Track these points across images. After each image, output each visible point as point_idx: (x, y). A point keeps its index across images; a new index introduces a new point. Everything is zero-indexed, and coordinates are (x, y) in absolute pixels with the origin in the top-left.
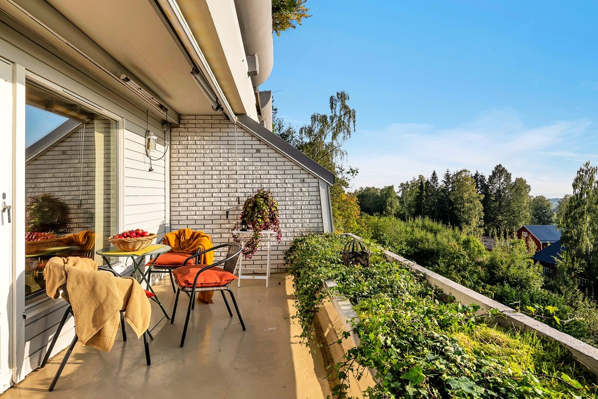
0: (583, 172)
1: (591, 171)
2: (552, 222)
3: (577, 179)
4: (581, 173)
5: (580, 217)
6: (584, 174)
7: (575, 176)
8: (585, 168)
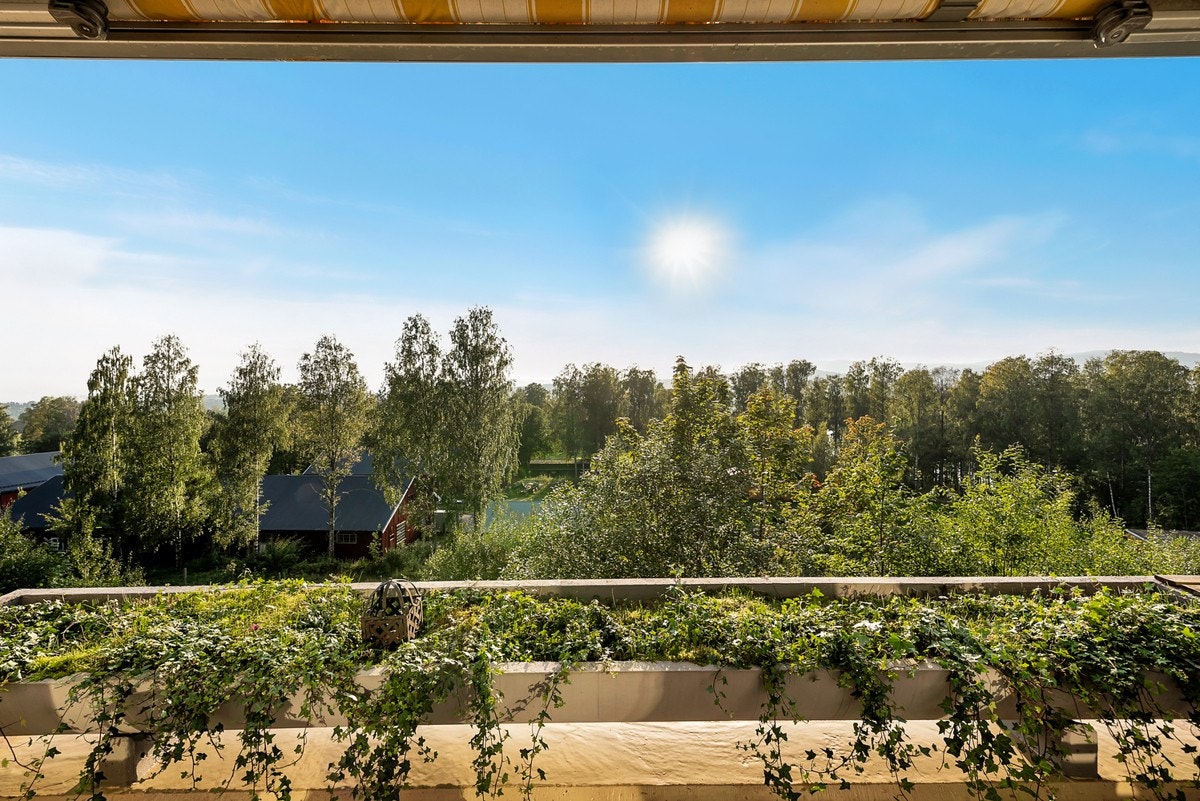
0: (107, 362)
1: (121, 362)
2: (12, 448)
3: (96, 374)
4: (105, 364)
5: (100, 437)
6: (110, 365)
7: (94, 367)
8: (112, 357)
